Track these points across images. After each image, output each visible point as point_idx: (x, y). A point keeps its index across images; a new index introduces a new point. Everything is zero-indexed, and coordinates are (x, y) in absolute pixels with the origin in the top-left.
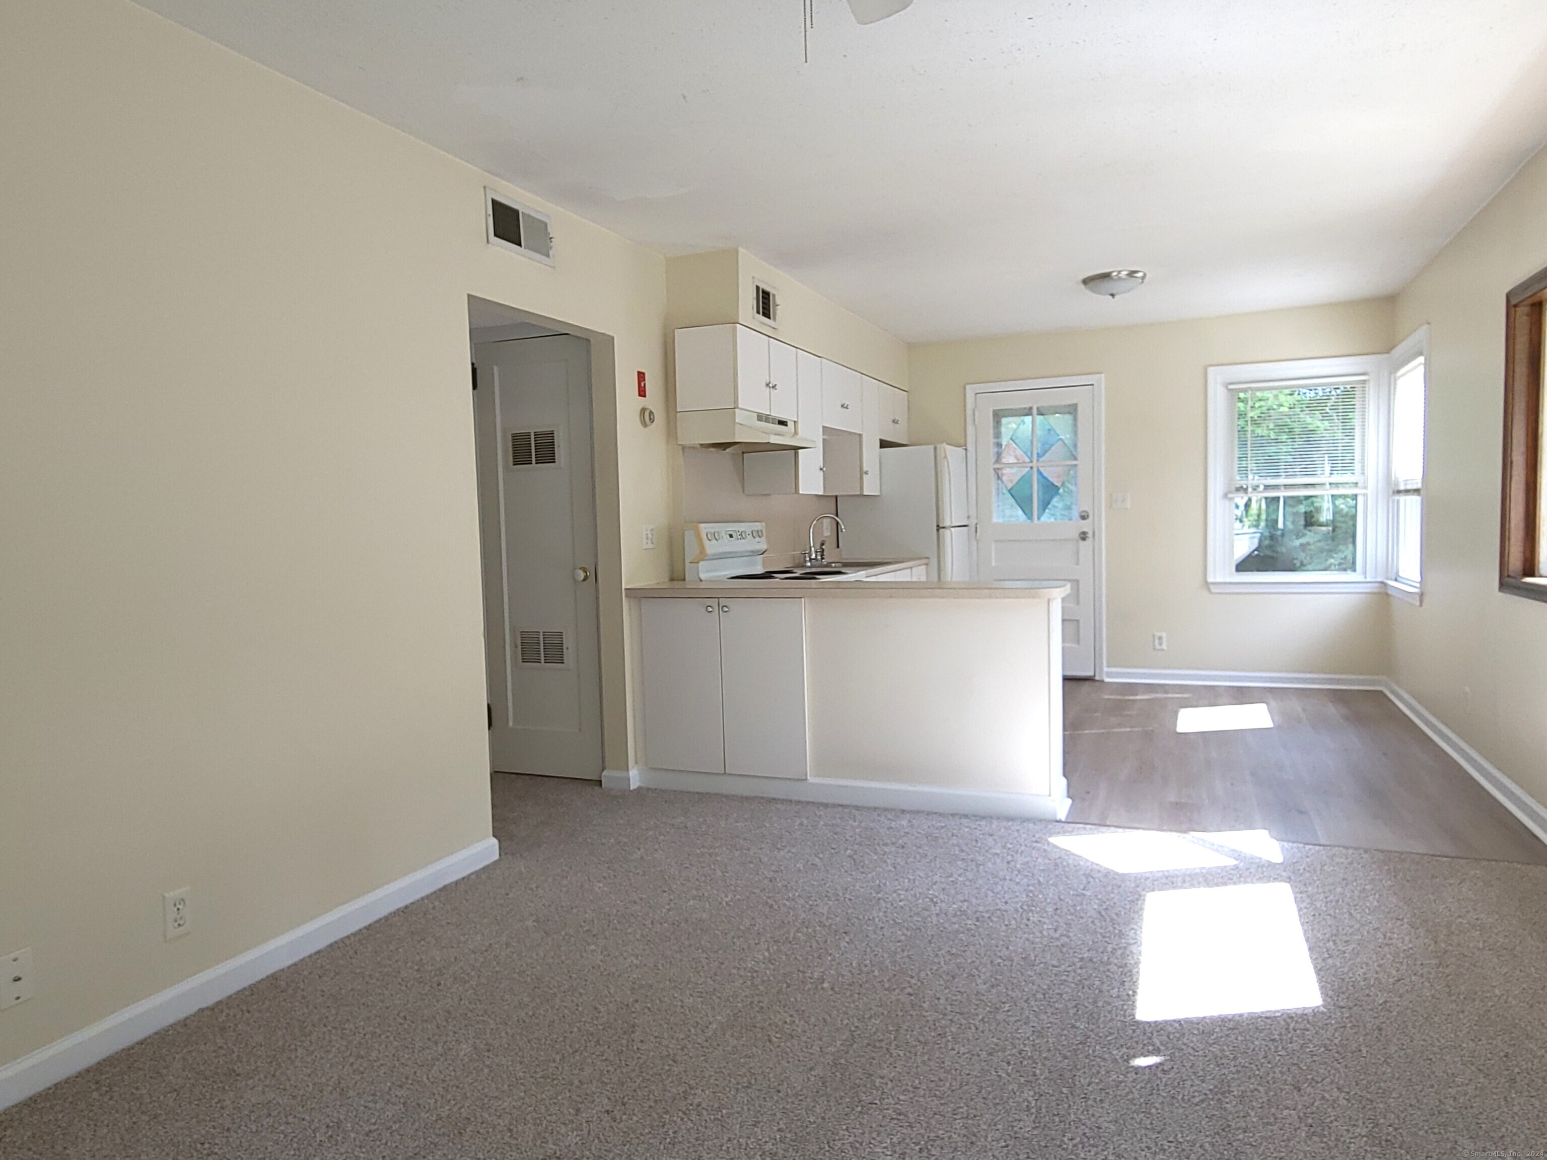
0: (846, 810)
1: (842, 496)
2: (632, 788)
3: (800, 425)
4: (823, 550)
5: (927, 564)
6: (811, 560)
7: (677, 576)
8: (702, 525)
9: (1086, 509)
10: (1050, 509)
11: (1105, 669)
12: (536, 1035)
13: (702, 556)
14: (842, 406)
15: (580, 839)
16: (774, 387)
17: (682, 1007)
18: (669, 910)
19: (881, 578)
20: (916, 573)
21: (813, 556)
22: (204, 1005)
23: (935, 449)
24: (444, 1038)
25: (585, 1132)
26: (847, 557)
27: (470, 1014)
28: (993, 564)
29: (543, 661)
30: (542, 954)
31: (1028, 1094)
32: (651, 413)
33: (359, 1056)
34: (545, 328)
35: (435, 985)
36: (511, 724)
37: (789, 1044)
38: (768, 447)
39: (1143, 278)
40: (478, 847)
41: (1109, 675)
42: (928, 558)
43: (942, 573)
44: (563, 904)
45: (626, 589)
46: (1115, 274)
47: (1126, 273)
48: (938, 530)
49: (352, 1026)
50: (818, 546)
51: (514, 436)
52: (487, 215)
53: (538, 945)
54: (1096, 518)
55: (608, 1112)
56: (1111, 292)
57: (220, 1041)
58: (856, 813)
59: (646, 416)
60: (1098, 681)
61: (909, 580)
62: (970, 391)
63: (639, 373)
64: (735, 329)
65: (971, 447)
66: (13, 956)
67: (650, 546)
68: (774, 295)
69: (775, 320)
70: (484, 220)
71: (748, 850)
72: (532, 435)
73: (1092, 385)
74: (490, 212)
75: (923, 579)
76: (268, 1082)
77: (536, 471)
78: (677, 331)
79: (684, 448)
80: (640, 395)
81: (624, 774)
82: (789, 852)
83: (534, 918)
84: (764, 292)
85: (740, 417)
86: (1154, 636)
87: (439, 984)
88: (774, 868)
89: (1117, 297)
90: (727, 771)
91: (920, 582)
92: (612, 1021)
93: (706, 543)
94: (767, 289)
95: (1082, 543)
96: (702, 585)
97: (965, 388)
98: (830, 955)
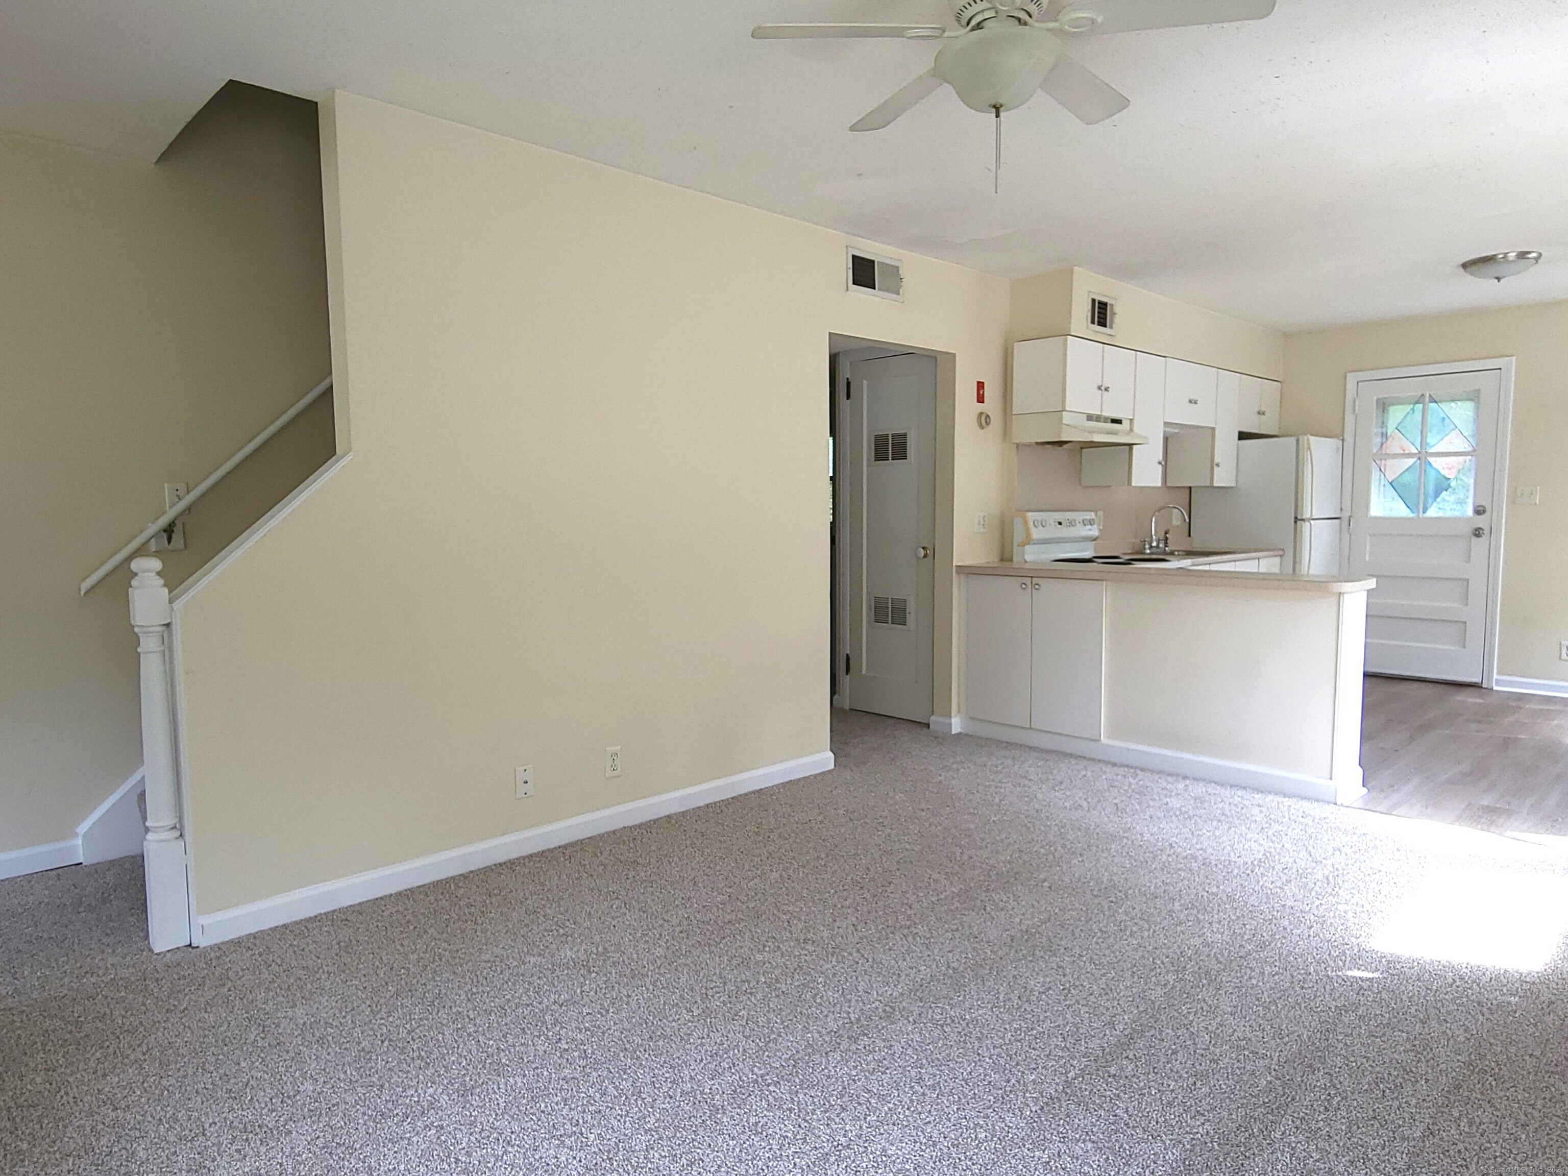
0: (1132, 770)
1: (1195, 487)
2: (953, 732)
3: (1136, 423)
4: (1167, 539)
5: (1281, 556)
6: (1151, 547)
7: (1005, 557)
8: (1030, 514)
9: (1483, 503)
10: (1438, 503)
11: (1495, 676)
12: (822, 876)
13: (1028, 541)
14: (1190, 401)
15: (898, 764)
16: (1107, 389)
17: (929, 878)
18: (946, 819)
19: (1214, 567)
20: (1267, 564)
21: (1154, 544)
22: (626, 825)
23: (1298, 440)
24: (763, 867)
25: (835, 932)
26: (1197, 545)
27: (783, 857)
28: (1367, 558)
29: (890, 622)
30: (842, 831)
31: (1171, 978)
32: (988, 416)
33: (709, 867)
34: (891, 350)
35: (766, 837)
36: (864, 672)
37: (998, 913)
38: (1093, 445)
39: (1537, 259)
40: (818, 757)
41: (1498, 682)
42: (1283, 550)
43: (1297, 566)
44: (869, 803)
45: (957, 567)
46: (1501, 256)
47: (1514, 254)
48: (1296, 522)
49: (709, 851)
50: (1162, 536)
51: (876, 436)
52: (847, 268)
53: (842, 826)
54: (1495, 514)
55: (854, 925)
56: (1497, 275)
57: (632, 845)
58: (1139, 772)
59: (984, 420)
60: (1485, 688)
61: (1256, 570)
62: (1351, 379)
63: (979, 383)
64: (1066, 340)
65: (1349, 439)
66: (525, 767)
67: (982, 530)
68: (1112, 305)
69: (1111, 327)
70: (845, 271)
71: (1029, 788)
72: (890, 436)
73: (1500, 369)
74: (850, 265)
75: (1276, 570)
76: (654, 870)
77: (892, 466)
78: (1016, 344)
79: (1018, 445)
80: (978, 401)
81: (947, 721)
82: (1064, 794)
83: (846, 809)
84: (1100, 303)
85: (1067, 418)
86: (1561, 644)
87: (769, 837)
88: (1044, 803)
89: (1502, 281)
90: (1032, 726)
91: (1271, 574)
92: (876, 878)
93: (1033, 530)
94: (1104, 299)
95: (1474, 539)
96: (1027, 566)
97: (1345, 377)
98: (1059, 866)
